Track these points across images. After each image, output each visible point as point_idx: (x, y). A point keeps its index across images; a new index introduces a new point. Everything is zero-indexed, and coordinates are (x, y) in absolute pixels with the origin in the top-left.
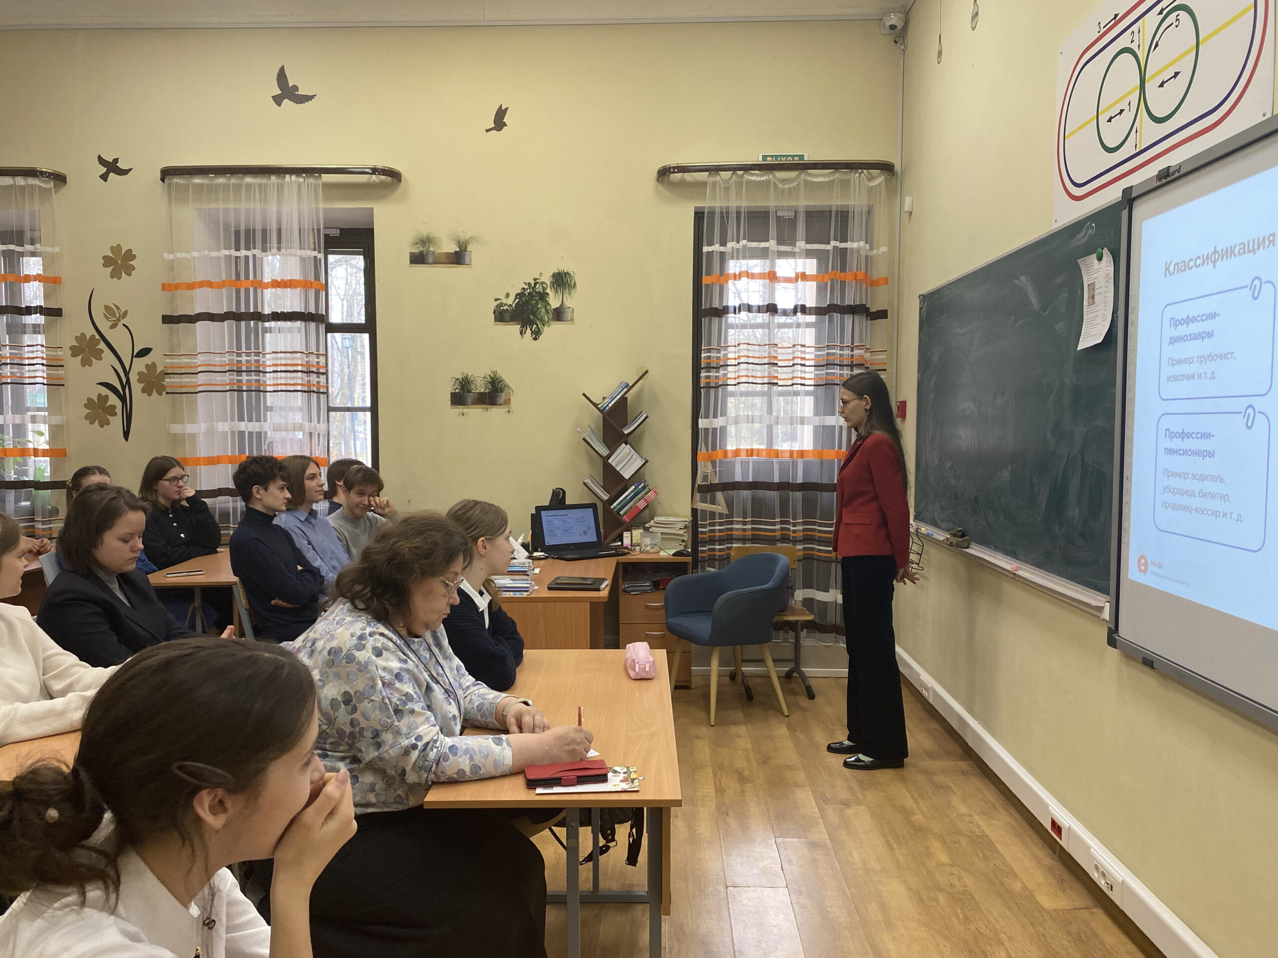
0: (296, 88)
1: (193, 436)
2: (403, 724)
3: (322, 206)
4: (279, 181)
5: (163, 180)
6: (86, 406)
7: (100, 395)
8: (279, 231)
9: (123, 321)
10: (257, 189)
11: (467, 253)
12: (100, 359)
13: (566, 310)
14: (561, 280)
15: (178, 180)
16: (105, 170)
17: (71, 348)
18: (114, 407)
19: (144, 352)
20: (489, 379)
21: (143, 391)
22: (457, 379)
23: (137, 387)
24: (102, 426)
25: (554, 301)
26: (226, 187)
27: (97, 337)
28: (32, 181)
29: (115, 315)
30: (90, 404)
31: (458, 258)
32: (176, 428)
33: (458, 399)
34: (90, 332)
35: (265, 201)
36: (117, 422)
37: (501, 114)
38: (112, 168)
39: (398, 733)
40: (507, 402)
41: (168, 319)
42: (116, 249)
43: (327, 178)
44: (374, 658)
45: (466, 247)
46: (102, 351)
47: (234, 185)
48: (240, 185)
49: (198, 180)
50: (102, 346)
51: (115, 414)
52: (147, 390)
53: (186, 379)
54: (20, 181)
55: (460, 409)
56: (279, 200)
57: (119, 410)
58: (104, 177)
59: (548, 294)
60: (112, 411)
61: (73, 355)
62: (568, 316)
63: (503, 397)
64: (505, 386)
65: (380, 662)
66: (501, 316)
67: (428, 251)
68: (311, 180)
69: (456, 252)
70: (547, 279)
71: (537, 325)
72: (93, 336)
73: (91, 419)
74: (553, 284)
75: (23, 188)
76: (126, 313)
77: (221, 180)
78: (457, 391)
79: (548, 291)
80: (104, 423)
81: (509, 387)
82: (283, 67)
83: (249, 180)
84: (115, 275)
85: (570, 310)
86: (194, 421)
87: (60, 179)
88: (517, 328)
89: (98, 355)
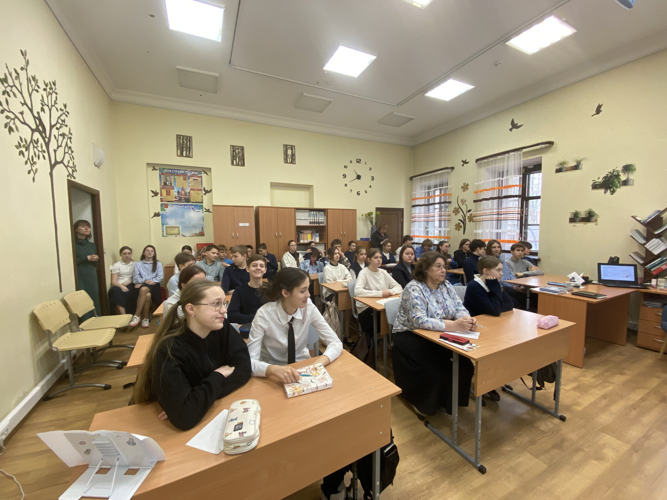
0: (517, 124)
1: (479, 234)
2: (414, 310)
3: (522, 160)
4: (508, 155)
5: (476, 162)
6: (455, 226)
7: (458, 223)
8: (507, 171)
9: (465, 203)
10: (501, 159)
11: (580, 165)
12: (459, 213)
13: (630, 180)
14: (628, 168)
15: (479, 162)
16: (463, 163)
17: (453, 211)
18: (462, 226)
19: (470, 211)
20: (587, 212)
21: (469, 221)
22: (572, 213)
23: (467, 220)
24: (458, 231)
25: (623, 177)
26: (492, 161)
27: (459, 208)
28: (446, 170)
29: (463, 201)
30: (456, 225)
31: (576, 167)
32: (475, 231)
33: (572, 220)
34: (457, 206)
35: (504, 162)
36: (462, 230)
37: (599, 107)
38: (465, 162)
39: (412, 312)
40: (596, 221)
41: (475, 201)
42: (464, 184)
43: (524, 150)
44: (412, 291)
45: (580, 162)
46: (459, 211)
47: (495, 160)
48: (496, 159)
49: (485, 161)
50: (460, 210)
51: (461, 228)
52: (470, 221)
53: (478, 218)
54: (443, 171)
55: (573, 224)
56: (508, 161)
57: (463, 226)
58: (463, 165)
59: (620, 175)
60: (461, 227)
61: (453, 213)
62: (631, 183)
63: (594, 219)
64: (595, 214)
65: (413, 293)
66: (595, 186)
67: (563, 168)
68: (519, 152)
69: (575, 166)
70: (620, 168)
71: (613, 189)
72: (458, 208)
73: (456, 229)
74: (623, 171)
75: (444, 172)
76: (466, 200)
77: (491, 159)
78: (572, 217)
79: (620, 173)
80: (459, 230)
81: (597, 215)
82: (513, 119)
83: (499, 157)
84: (464, 191)
85: (632, 180)
86: (479, 229)
87: (453, 168)
88: (603, 191)
89: (459, 212)
